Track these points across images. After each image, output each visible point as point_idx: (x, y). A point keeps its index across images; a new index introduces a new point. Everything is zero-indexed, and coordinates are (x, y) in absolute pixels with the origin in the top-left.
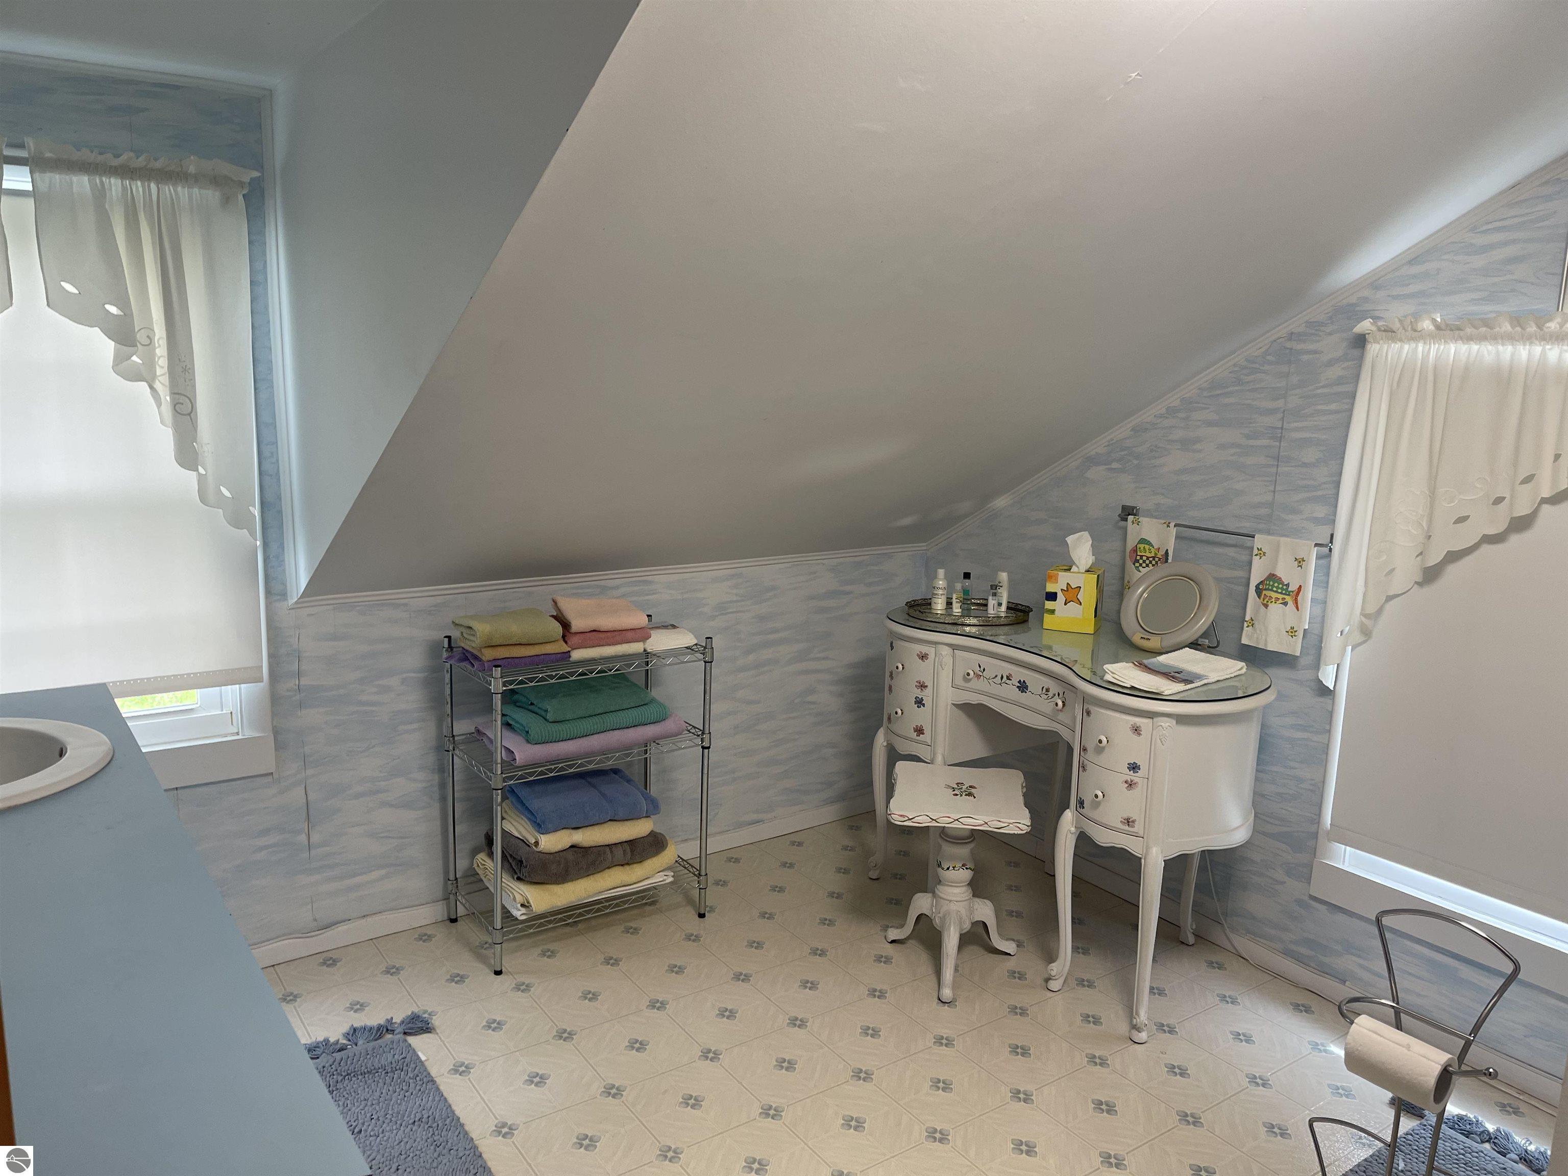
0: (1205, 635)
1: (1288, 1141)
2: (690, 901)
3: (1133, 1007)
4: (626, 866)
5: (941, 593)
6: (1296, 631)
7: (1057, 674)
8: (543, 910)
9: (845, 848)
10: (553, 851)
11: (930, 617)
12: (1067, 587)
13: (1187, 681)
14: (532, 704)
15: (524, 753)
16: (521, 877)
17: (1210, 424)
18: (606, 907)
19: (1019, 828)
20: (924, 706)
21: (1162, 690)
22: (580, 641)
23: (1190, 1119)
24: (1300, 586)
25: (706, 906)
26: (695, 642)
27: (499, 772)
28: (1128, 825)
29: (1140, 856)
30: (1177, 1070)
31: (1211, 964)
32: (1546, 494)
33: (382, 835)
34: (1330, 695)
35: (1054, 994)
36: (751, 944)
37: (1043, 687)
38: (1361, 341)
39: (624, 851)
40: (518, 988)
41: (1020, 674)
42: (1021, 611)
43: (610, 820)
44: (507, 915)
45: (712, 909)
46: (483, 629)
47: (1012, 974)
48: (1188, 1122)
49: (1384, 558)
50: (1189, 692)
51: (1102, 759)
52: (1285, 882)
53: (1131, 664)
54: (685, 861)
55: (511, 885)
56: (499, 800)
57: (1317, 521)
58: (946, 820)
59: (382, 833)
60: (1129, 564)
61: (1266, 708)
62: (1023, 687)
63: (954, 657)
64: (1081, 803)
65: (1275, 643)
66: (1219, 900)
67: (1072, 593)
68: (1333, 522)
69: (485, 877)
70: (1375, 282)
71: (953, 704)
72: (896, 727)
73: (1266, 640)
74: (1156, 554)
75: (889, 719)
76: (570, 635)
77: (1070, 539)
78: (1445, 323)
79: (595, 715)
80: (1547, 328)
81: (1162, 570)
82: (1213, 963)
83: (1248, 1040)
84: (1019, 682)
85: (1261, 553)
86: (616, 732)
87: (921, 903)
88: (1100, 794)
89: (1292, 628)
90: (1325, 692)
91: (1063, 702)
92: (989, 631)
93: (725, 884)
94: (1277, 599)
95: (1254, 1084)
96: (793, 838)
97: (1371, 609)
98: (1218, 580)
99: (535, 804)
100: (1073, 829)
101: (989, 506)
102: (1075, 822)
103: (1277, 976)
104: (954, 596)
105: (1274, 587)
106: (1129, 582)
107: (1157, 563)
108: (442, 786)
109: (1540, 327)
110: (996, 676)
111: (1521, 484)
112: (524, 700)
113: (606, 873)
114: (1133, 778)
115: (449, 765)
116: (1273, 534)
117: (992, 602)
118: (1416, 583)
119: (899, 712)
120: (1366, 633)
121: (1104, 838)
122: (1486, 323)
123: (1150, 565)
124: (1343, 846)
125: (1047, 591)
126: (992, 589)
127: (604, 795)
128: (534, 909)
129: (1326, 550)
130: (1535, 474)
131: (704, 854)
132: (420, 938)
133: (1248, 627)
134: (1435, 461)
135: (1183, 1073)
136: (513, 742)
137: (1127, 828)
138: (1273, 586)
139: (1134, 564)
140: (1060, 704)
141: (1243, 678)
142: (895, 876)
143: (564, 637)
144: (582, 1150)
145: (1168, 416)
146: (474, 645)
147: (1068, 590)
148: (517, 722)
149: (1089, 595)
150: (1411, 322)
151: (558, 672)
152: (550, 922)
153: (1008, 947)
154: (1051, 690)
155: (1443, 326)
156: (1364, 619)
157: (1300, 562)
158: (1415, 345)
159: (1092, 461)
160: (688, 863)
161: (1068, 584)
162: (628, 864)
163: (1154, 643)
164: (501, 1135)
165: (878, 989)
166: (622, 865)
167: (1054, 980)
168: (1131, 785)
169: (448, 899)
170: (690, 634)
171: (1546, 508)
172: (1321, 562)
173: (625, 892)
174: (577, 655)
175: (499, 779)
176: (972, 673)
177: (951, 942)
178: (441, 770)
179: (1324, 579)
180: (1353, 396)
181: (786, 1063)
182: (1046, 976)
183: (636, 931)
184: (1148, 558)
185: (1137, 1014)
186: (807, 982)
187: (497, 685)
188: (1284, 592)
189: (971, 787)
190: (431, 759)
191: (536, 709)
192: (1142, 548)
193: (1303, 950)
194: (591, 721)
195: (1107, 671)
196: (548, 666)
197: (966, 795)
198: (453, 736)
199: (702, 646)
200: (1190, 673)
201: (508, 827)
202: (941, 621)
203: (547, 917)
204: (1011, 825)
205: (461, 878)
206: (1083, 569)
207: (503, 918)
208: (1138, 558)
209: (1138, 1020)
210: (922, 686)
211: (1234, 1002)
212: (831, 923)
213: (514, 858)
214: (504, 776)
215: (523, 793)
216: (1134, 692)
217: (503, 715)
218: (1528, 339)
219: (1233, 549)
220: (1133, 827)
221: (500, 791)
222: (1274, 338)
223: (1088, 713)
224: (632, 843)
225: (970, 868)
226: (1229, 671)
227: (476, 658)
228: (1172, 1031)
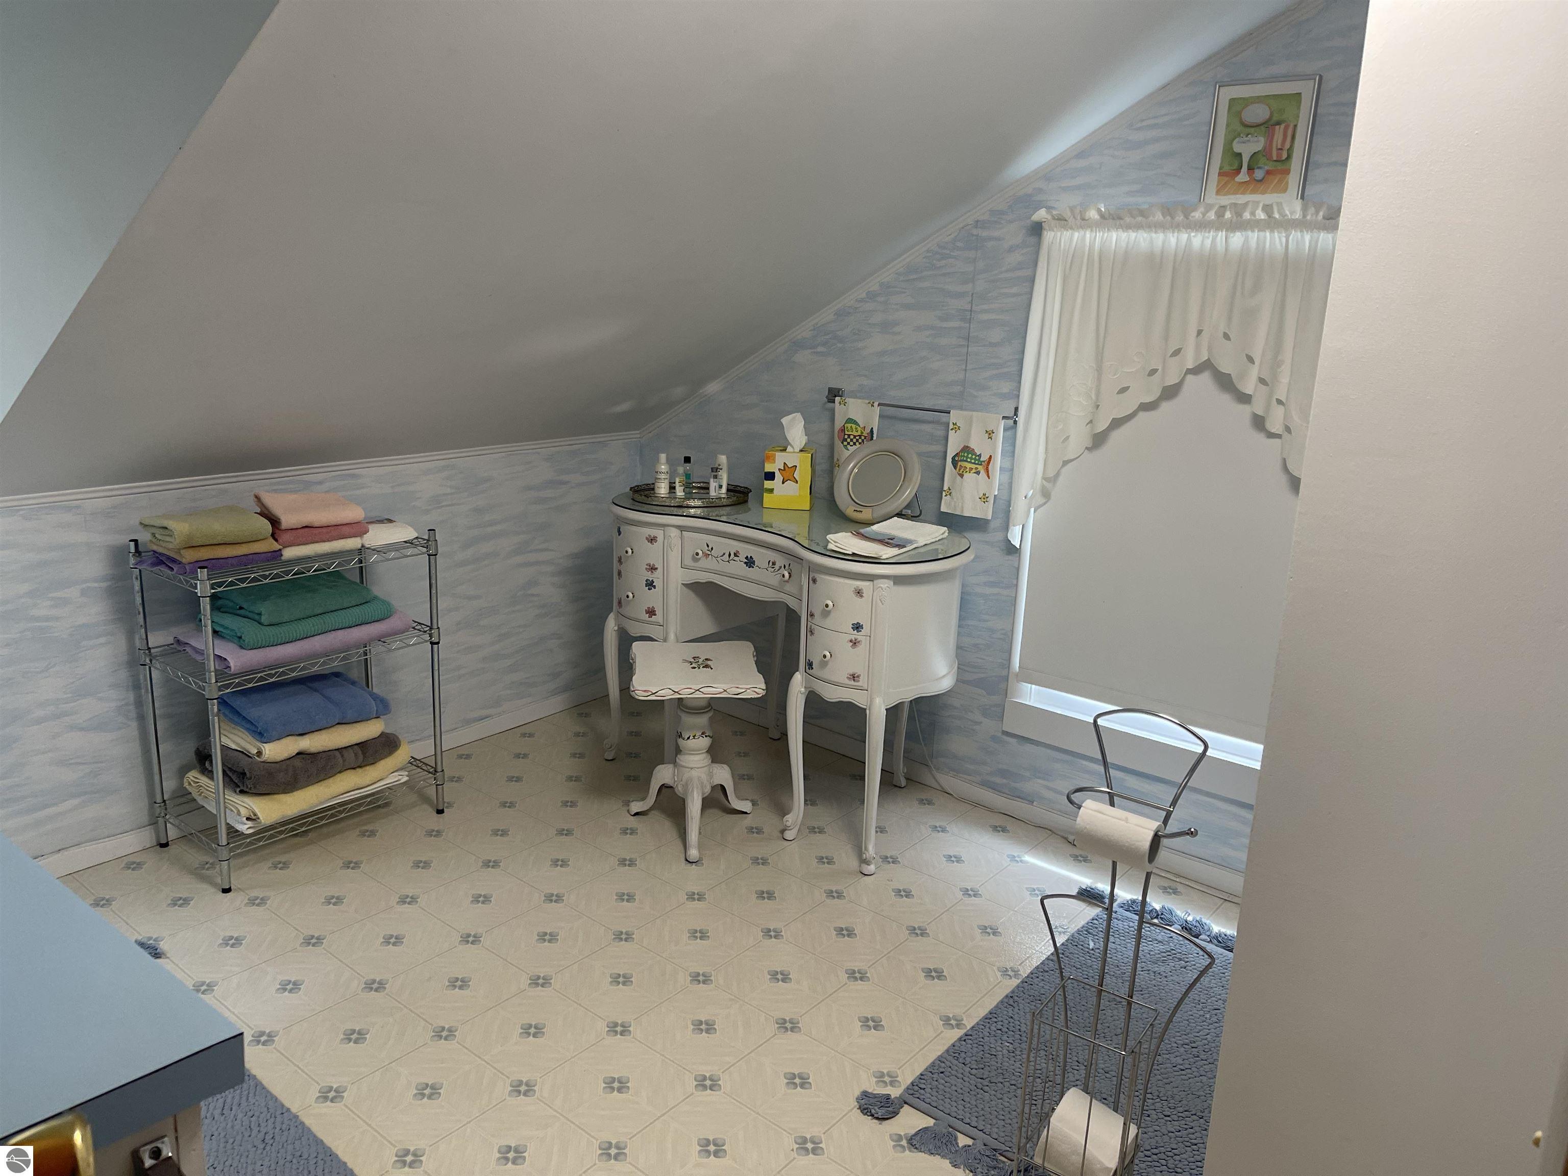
0: (908, 506)
1: (999, 938)
2: (425, 799)
3: (862, 846)
4: (358, 769)
5: (664, 477)
6: (987, 497)
7: (780, 547)
8: (272, 821)
9: (577, 735)
10: (279, 759)
11: (655, 501)
12: (784, 466)
13: (900, 546)
14: (241, 608)
15: (238, 659)
16: (245, 789)
17: (907, 307)
18: (340, 812)
19: (755, 692)
20: (655, 588)
21: (880, 554)
22: (292, 539)
23: (918, 932)
24: (991, 456)
25: (444, 802)
26: (416, 535)
27: (213, 681)
28: (854, 680)
29: (865, 707)
30: (902, 893)
31: (921, 802)
32: (1190, 366)
33: (72, 761)
34: (1016, 553)
35: (790, 843)
36: (495, 833)
37: (770, 561)
38: (1037, 229)
39: (356, 755)
40: (252, 902)
41: (746, 550)
42: (739, 492)
43: (338, 724)
44: (233, 832)
45: (450, 805)
46: (181, 528)
47: (751, 830)
48: (917, 934)
49: (1060, 427)
50: (905, 555)
51: (829, 622)
52: (981, 723)
53: (850, 534)
54: (419, 760)
55: (234, 800)
56: (216, 710)
57: (1004, 397)
58: (687, 692)
59: (71, 759)
60: (838, 442)
61: (966, 567)
62: (750, 562)
63: (682, 537)
64: (810, 665)
65: (970, 508)
66: (925, 745)
67: (789, 473)
68: (1018, 396)
69: (200, 795)
70: (1047, 174)
71: (682, 584)
72: (627, 610)
73: (962, 507)
74: (862, 433)
75: (620, 603)
76: (280, 532)
77: (785, 421)
78: (1109, 213)
79: (314, 616)
80: (1192, 217)
81: (869, 447)
82: (923, 800)
83: (959, 860)
84: (747, 558)
85: (957, 428)
86: (340, 632)
87: (663, 774)
88: (828, 654)
89: (984, 495)
90: (1013, 551)
91: (789, 573)
92: (714, 513)
93: (459, 779)
94: (971, 469)
95: (967, 896)
96: (522, 730)
97: (1051, 474)
98: (920, 455)
99: (254, 713)
100: (803, 690)
101: (701, 391)
102: (804, 683)
103: (977, 805)
104: (677, 480)
105: (969, 458)
106: (838, 460)
107: (863, 441)
108: (139, 703)
109: (1186, 216)
110: (724, 554)
111: (1171, 356)
112: (231, 604)
113: (339, 777)
114: (856, 637)
115: (146, 680)
116: (966, 410)
117: (713, 485)
118: (1087, 448)
119: (631, 595)
120: (1046, 494)
121: (832, 694)
122: (1142, 213)
123: (857, 443)
124: (1030, 685)
125: (766, 471)
126: (712, 471)
127: (328, 698)
128: (263, 821)
129: (1011, 422)
130: (1181, 348)
131: (438, 751)
132: (128, 867)
133: (946, 495)
134: (1101, 339)
135: (908, 894)
136: (226, 650)
137: (852, 683)
138: (967, 457)
139: (842, 443)
140: (787, 575)
141: (945, 541)
142: (629, 755)
143: (273, 535)
144: (351, 1044)
145: (868, 300)
146: (171, 546)
147: (785, 470)
148: (227, 628)
149: (804, 473)
150: (1080, 211)
151: (272, 572)
152: (281, 833)
153: (745, 806)
154: (777, 564)
155: (1107, 216)
156: (1045, 483)
157: (990, 434)
158: (1083, 232)
159: (798, 345)
160: (421, 762)
161: (785, 463)
162: (360, 767)
163: (866, 514)
164: (260, 1044)
165: (628, 858)
166: (354, 769)
167: (789, 830)
168: (855, 643)
169: (156, 823)
170: (409, 527)
171: (1190, 377)
172: (1009, 433)
173: (359, 795)
174: (289, 553)
175: (214, 687)
176: (700, 553)
177: (694, 807)
178: (136, 687)
179: (1011, 450)
180: (1032, 281)
181: (548, 936)
182: (782, 828)
183: (373, 833)
184: (855, 437)
185: (866, 849)
186: (558, 860)
187: (203, 587)
188: (977, 462)
189: (706, 659)
190: (123, 674)
191: (247, 613)
192: (849, 428)
193: (998, 780)
194: (310, 623)
195: (830, 540)
196: (259, 566)
197: (703, 667)
198: (149, 649)
199: (424, 540)
200: (901, 539)
201: (226, 741)
202: (667, 504)
203: (276, 828)
204: (748, 690)
205: (169, 799)
206: (797, 450)
207: (228, 834)
208: (846, 437)
209: (867, 855)
210: (653, 569)
211: (944, 830)
212: (573, 804)
213: (235, 771)
214: (219, 684)
215: (237, 703)
216: (856, 558)
217: (213, 622)
218: (1176, 227)
219: (931, 426)
220: (858, 681)
221: (215, 701)
222: (961, 225)
223: (814, 581)
224: (362, 745)
225: (709, 736)
226: (933, 536)
227: (174, 561)
228: (895, 861)
